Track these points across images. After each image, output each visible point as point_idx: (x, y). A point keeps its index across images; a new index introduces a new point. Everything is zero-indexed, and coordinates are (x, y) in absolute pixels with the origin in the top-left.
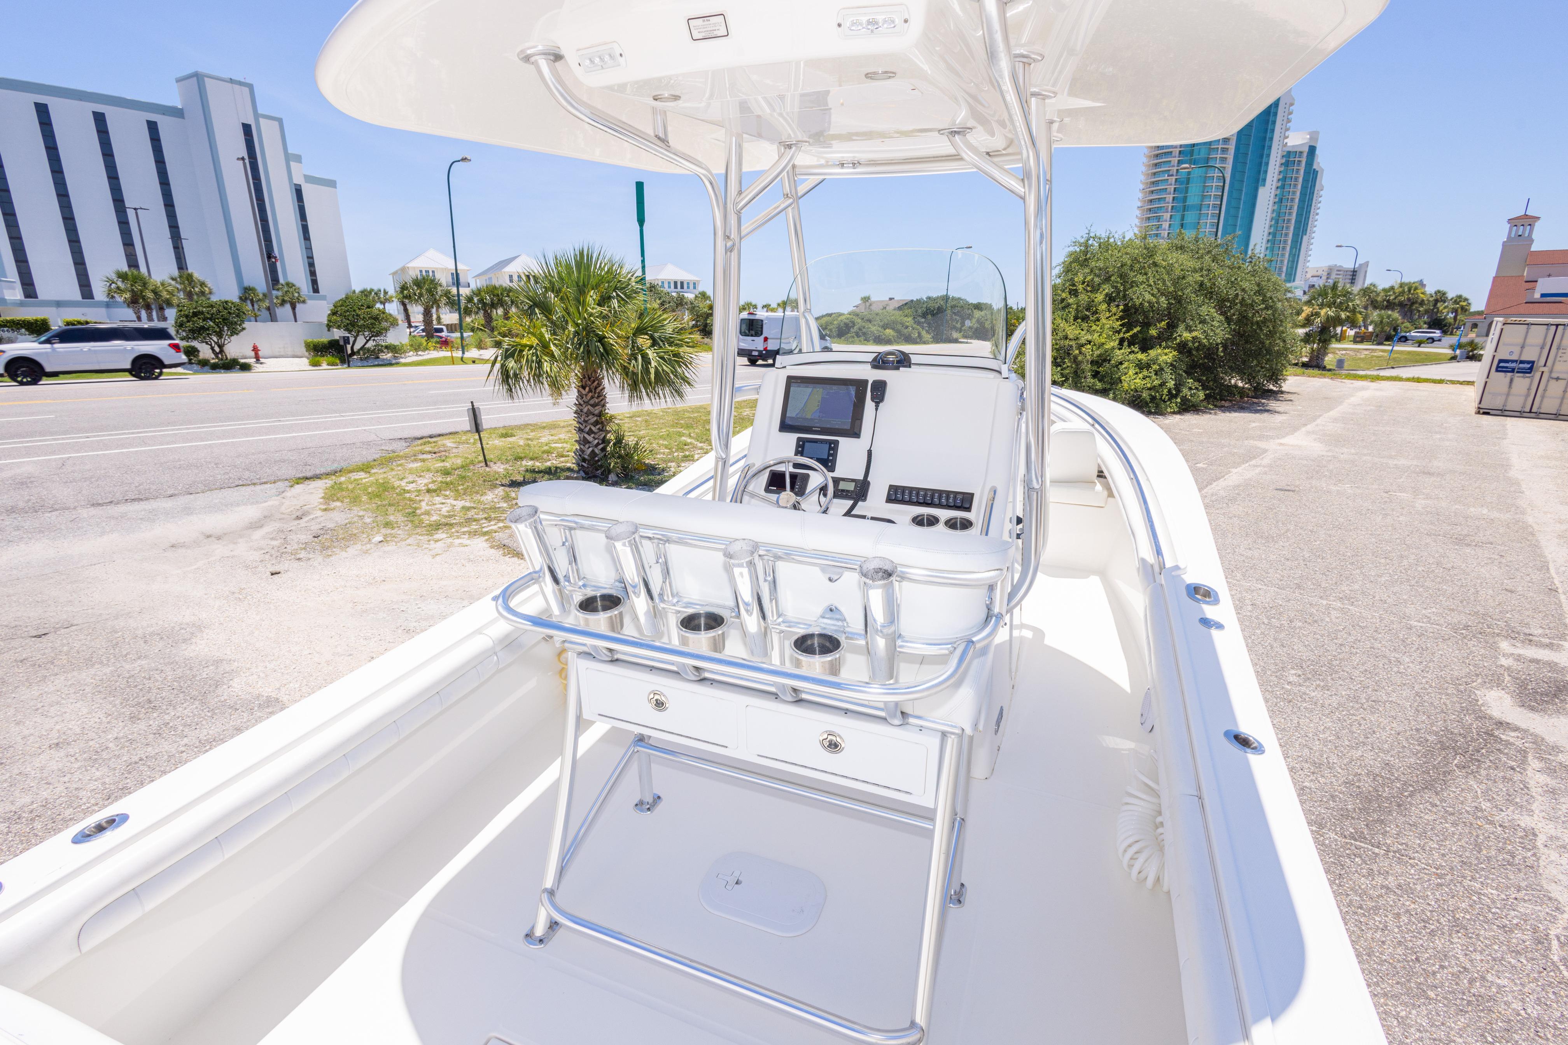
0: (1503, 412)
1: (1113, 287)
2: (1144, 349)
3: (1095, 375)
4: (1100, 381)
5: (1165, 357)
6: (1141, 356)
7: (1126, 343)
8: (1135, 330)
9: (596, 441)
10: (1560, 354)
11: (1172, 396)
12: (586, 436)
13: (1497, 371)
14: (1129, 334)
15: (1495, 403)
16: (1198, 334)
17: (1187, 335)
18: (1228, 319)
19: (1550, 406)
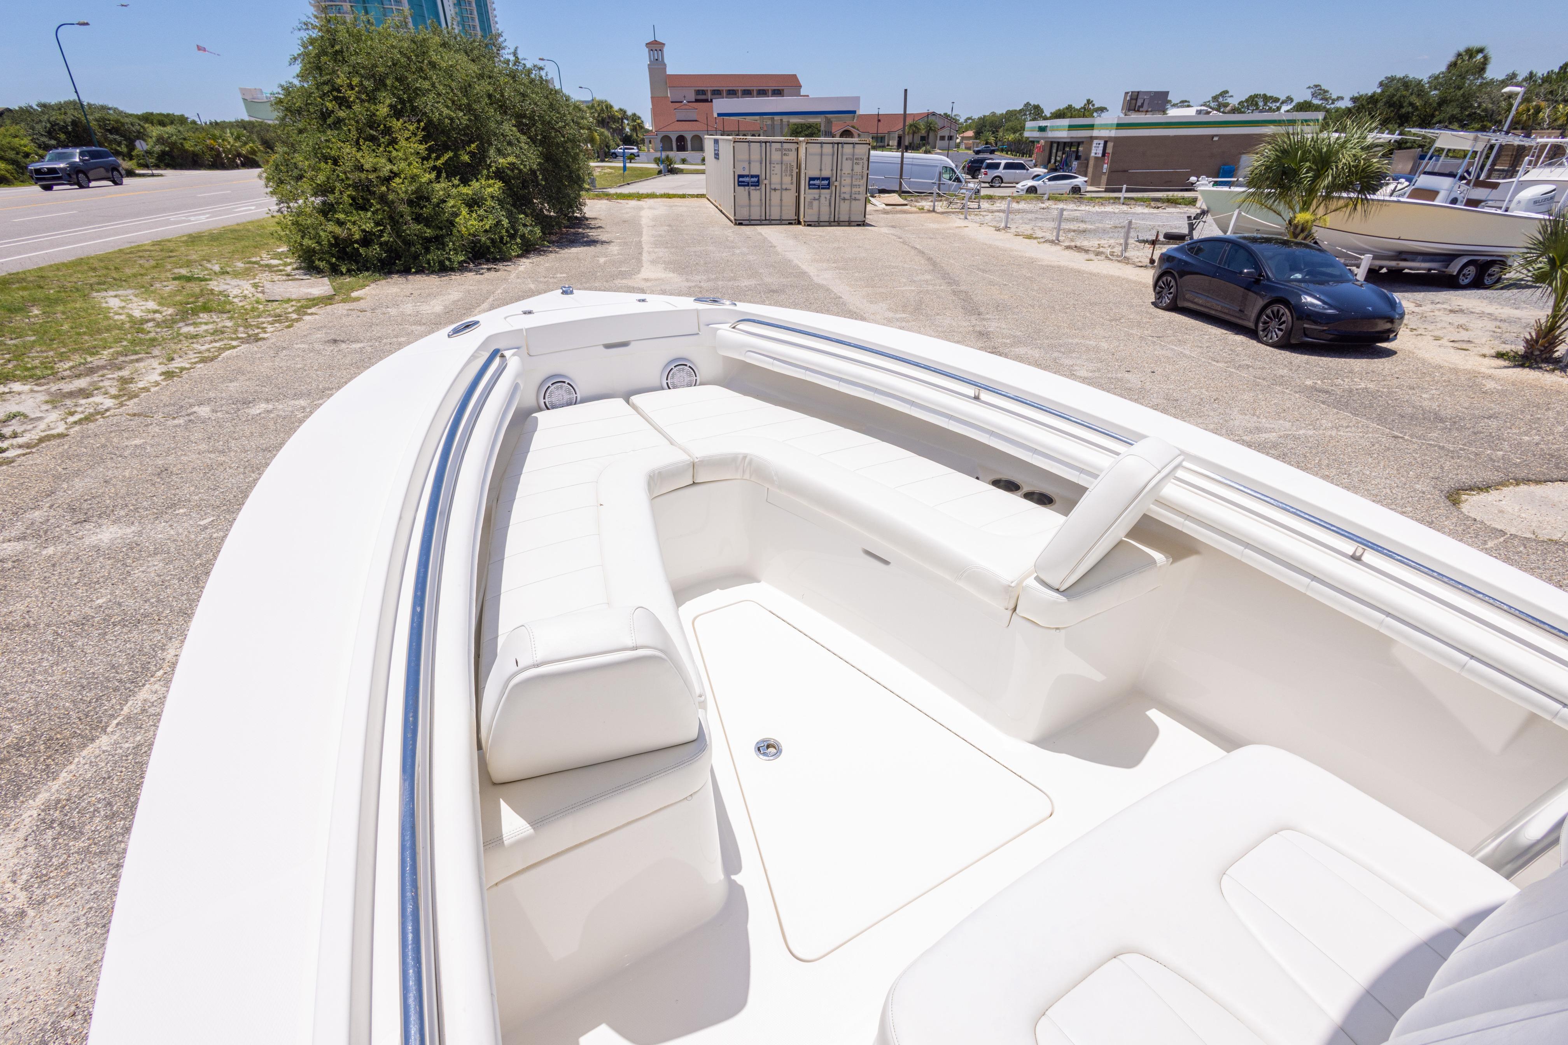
0: (750, 222)
1: (394, 94)
2: (465, 182)
3: (418, 219)
4: (428, 225)
5: (490, 190)
6: (465, 190)
7: (444, 175)
8: (446, 157)
10: (772, 168)
11: (512, 237)
13: (739, 185)
14: (439, 161)
15: (743, 214)
16: (511, 159)
17: (501, 161)
18: (533, 140)
19: (775, 214)
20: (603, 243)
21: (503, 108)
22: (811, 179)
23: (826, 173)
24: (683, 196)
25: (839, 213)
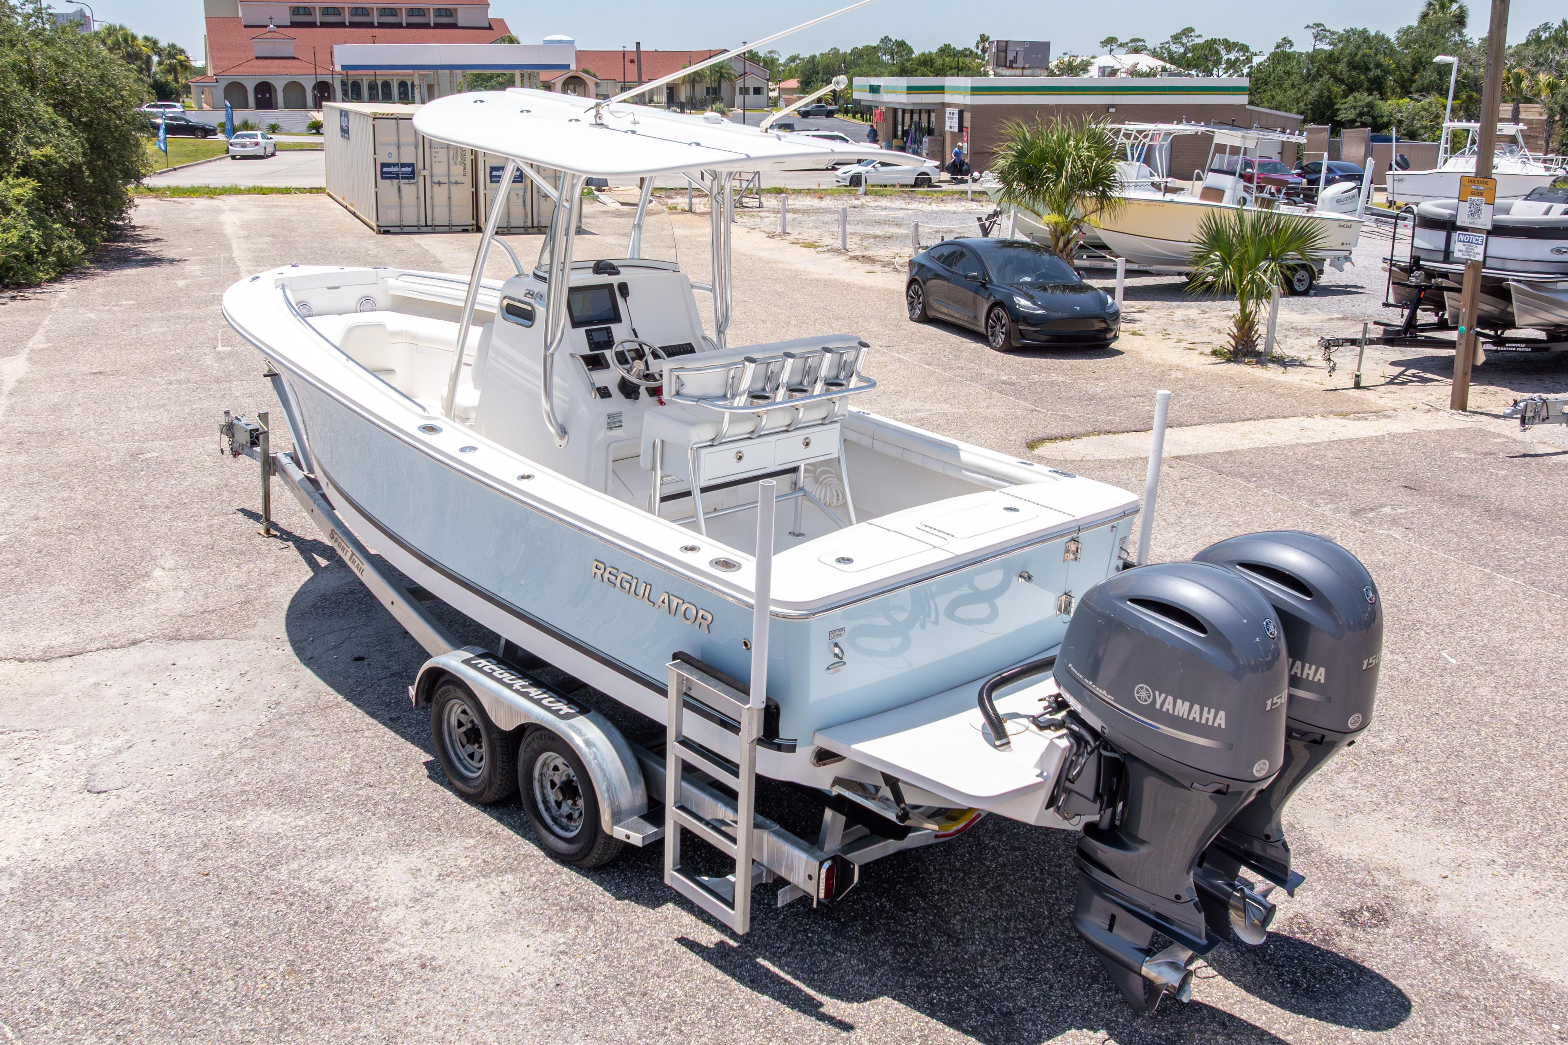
0: (401, 229)
10: (434, 154)
13: (383, 178)
15: (391, 217)
16: (48, 150)
17: (33, 152)
18: (77, 122)
19: (441, 217)
20: (172, 261)
21: (30, 80)
22: (494, 169)
24: (287, 191)
25: (539, 216)
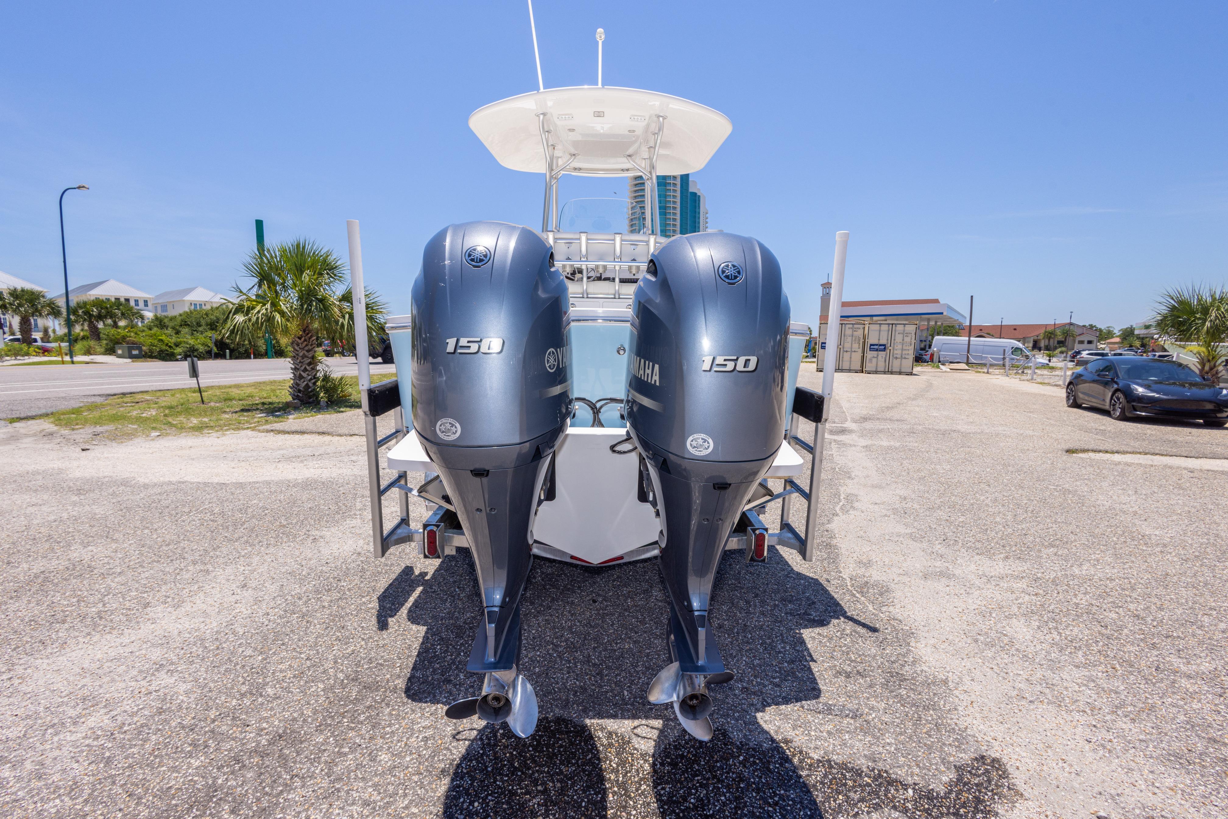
9: (310, 377)
12: (302, 373)
19: (846, 366)
22: (871, 345)
23: (882, 342)
25: (892, 367)
